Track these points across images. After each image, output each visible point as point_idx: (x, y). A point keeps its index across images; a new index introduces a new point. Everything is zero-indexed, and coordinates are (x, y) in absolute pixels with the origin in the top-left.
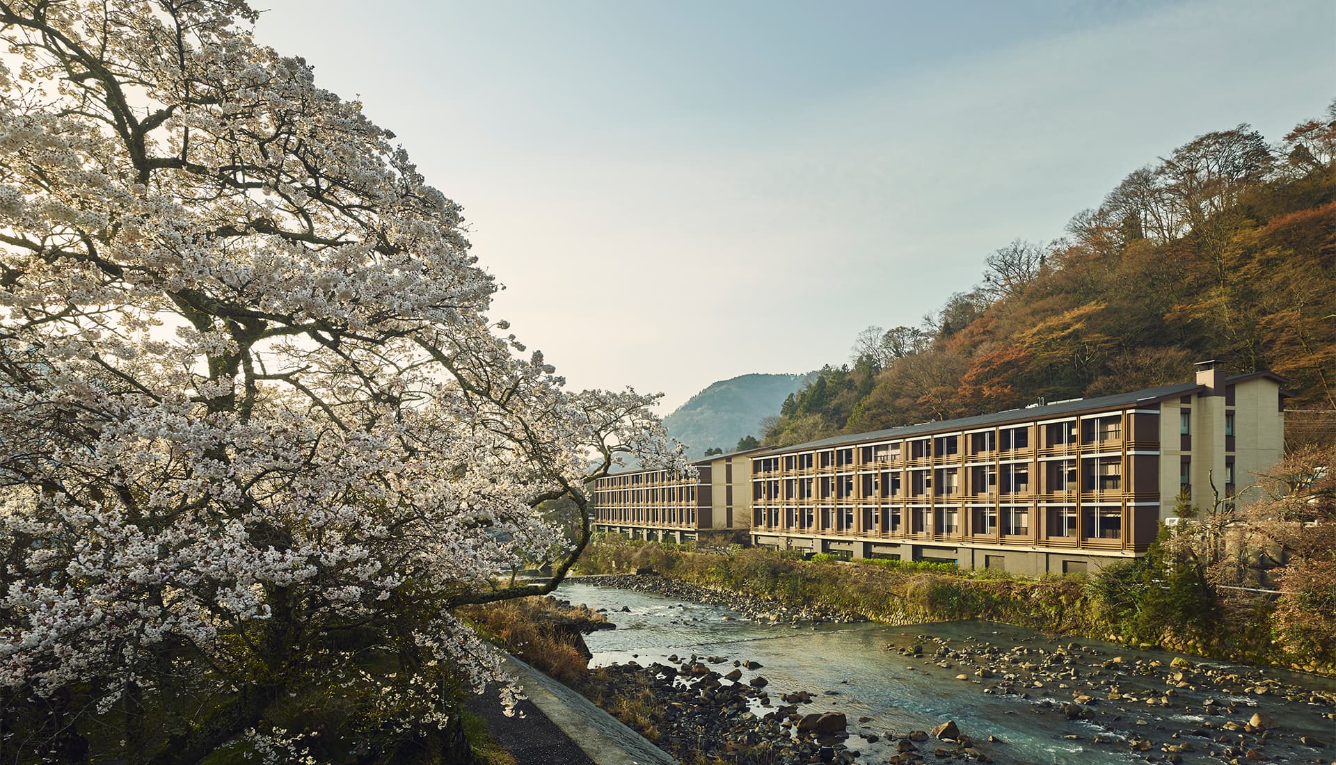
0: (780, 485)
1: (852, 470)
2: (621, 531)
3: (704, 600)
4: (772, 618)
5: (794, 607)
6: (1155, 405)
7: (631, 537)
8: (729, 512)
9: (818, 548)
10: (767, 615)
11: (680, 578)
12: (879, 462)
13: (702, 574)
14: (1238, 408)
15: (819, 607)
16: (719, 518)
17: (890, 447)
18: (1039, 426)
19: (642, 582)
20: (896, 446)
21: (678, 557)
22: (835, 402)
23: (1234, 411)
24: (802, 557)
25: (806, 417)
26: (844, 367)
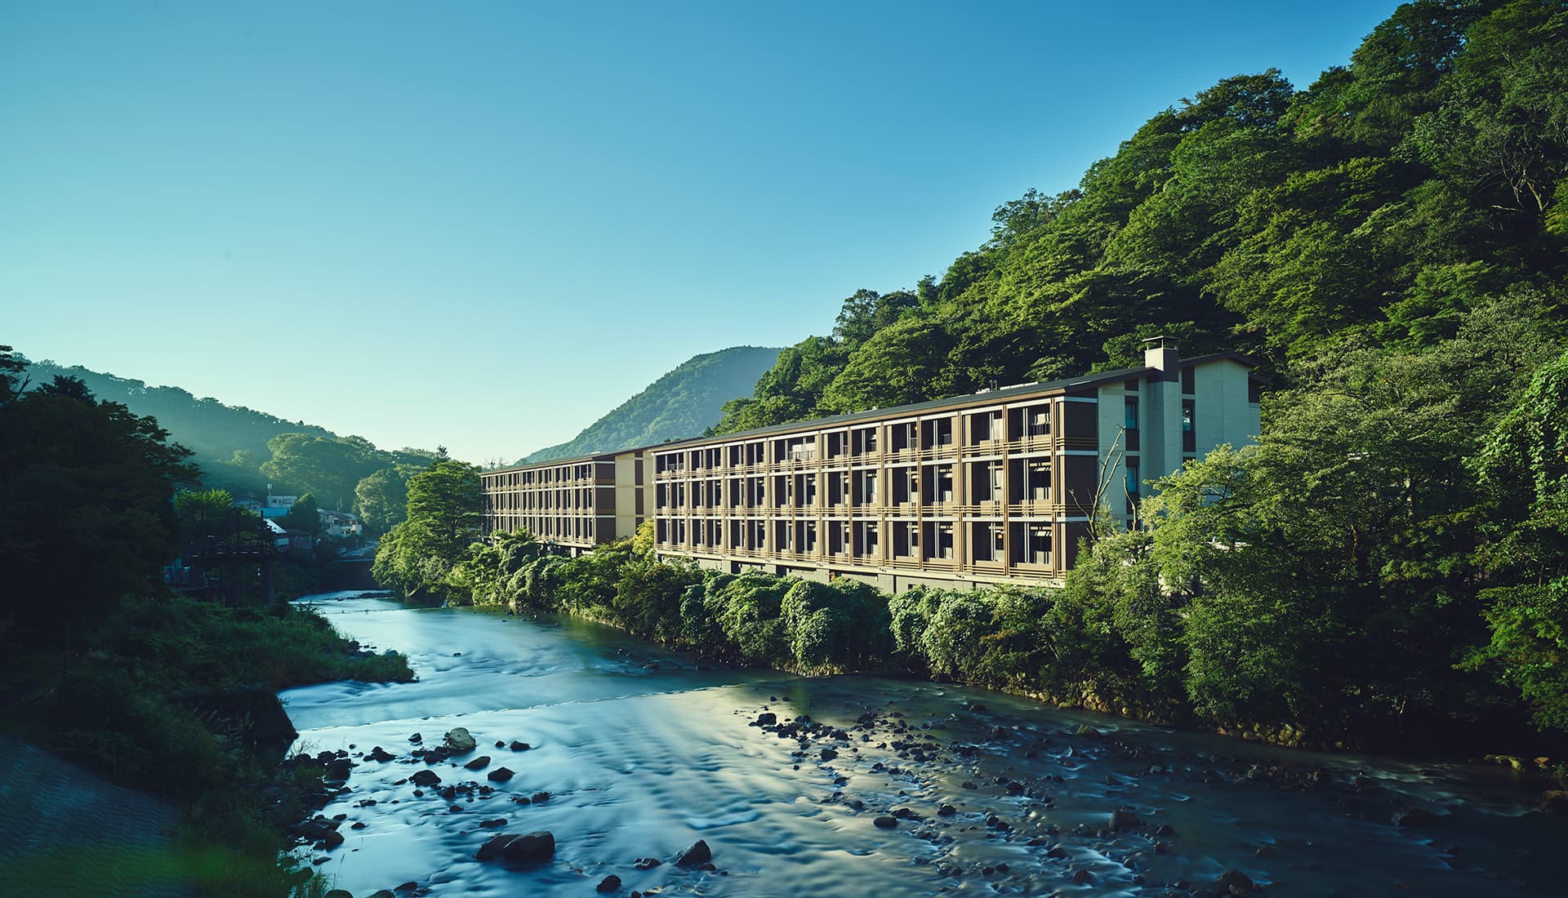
1: (765, 470)
6: (1091, 390)
12: (793, 461)
14: (1198, 397)
17: (804, 440)
18: (964, 416)
20: (811, 439)
23: (1194, 401)
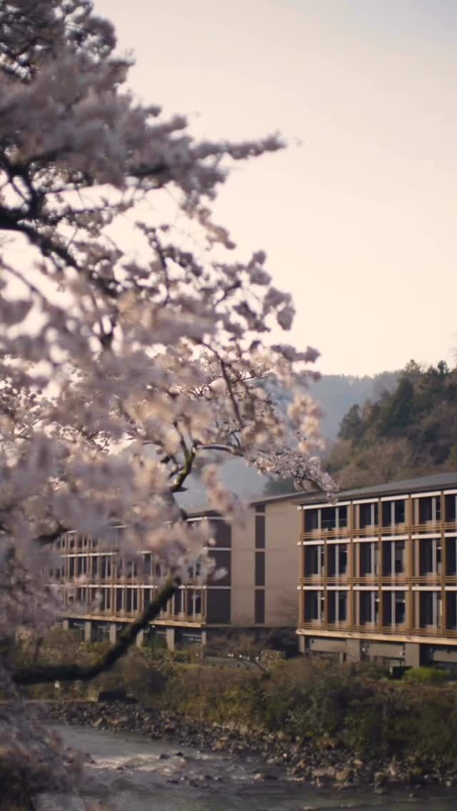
0: (349, 552)
2: (71, 626)
3: (218, 745)
4: (340, 776)
5: (376, 760)
7: (88, 636)
8: (260, 596)
9: (413, 659)
10: (330, 771)
11: (175, 709)
13: (213, 702)
15: (418, 759)
16: (242, 606)
19: (108, 714)
21: (171, 673)
22: (428, 421)
24: (387, 674)
25: (381, 443)
26: (441, 365)
